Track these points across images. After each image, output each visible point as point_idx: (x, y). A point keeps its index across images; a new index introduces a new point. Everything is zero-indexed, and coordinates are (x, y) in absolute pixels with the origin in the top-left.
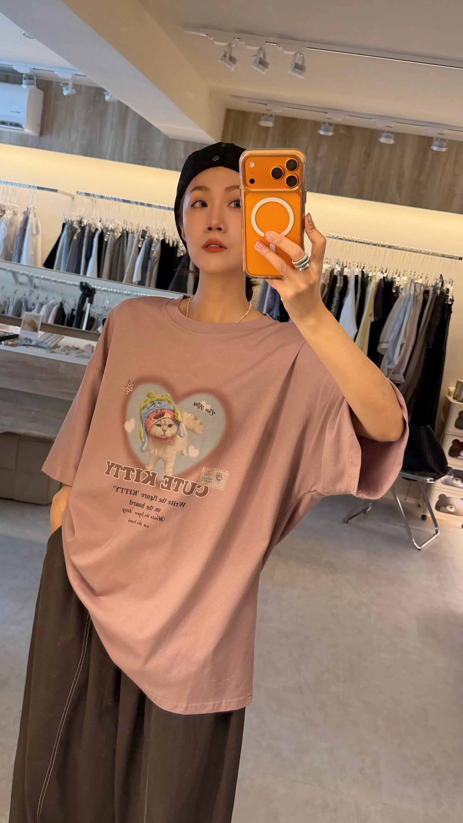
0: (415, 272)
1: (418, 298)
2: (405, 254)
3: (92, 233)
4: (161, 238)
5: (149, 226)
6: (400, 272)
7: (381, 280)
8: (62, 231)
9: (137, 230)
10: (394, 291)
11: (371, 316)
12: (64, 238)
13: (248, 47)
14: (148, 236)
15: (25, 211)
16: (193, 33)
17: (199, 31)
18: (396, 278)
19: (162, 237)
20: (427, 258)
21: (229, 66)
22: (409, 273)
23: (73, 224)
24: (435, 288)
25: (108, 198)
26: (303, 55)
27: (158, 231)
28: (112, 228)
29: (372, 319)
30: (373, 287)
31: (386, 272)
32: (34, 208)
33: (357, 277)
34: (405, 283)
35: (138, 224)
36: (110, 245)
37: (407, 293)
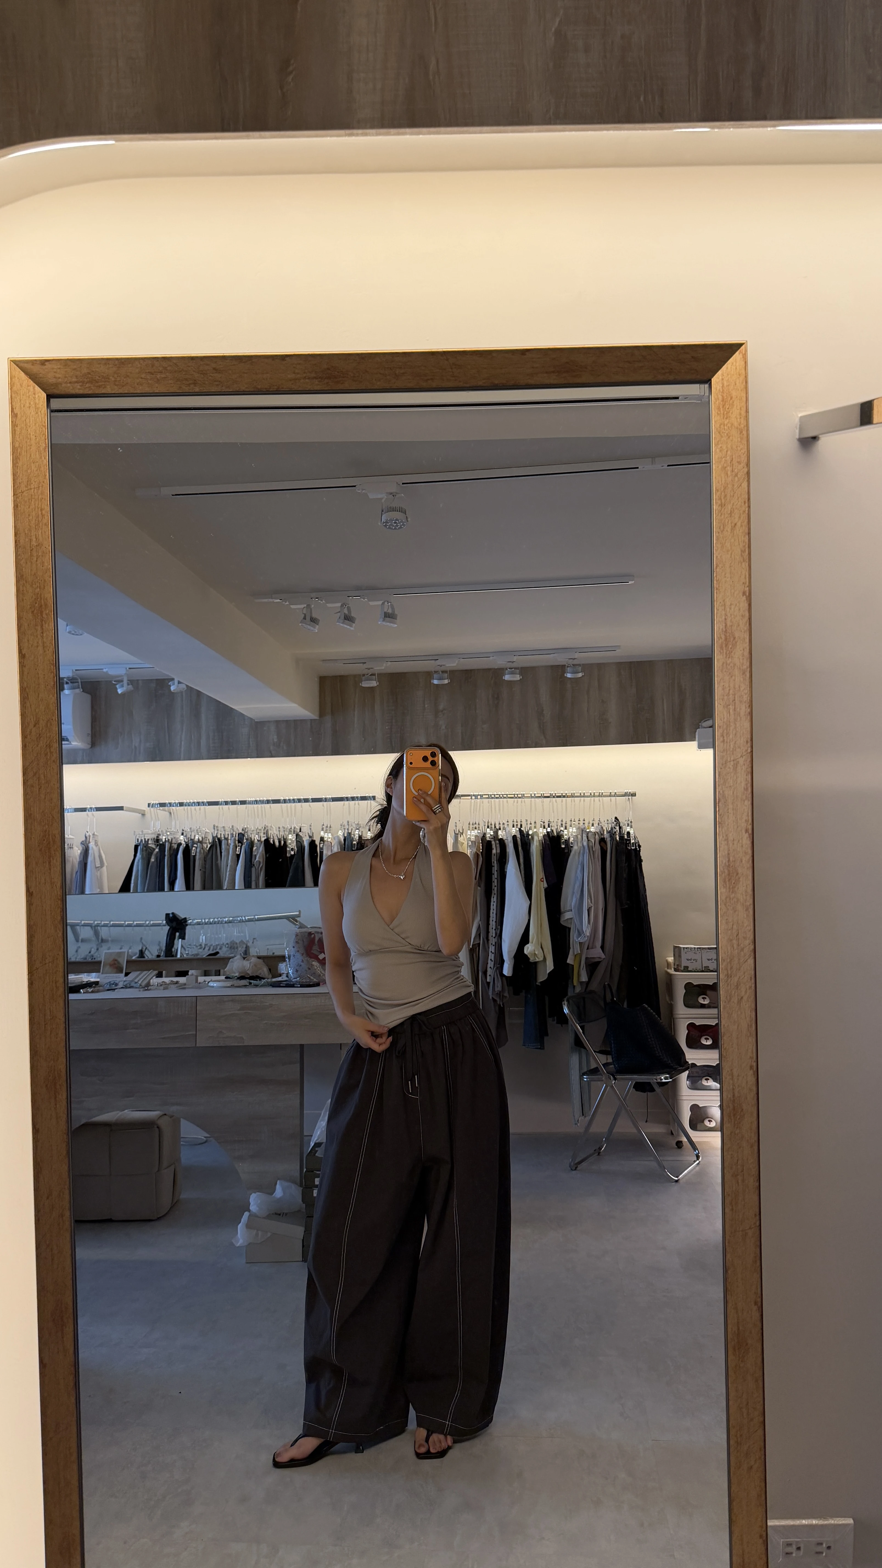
0: (584, 820)
1: (594, 850)
2: (566, 800)
3: (174, 849)
4: (263, 839)
5: (245, 826)
6: (566, 823)
7: (544, 836)
8: (135, 856)
9: (232, 834)
10: (563, 846)
11: (543, 881)
12: (138, 863)
13: (329, 605)
14: (247, 839)
15: (83, 841)
16: (266, 600)
17: (272, 599)
18: (563, 831)
19: (264, 837)
20: (594, 801)
21: (312, 628)
22: (576, 823)
23: (148, 844)
24: (612, 833)
25: (189, 804)
26: (390, 603)
27: (258, 831)
28: (199, 839)
29: (546, 885)
30: (536, 845)
31: (549, 827)
32: (94, 834)
33: (514, 837)
34: (574, 834)
35: (231, 827)
36: (200, 859)
37: (580, 844)
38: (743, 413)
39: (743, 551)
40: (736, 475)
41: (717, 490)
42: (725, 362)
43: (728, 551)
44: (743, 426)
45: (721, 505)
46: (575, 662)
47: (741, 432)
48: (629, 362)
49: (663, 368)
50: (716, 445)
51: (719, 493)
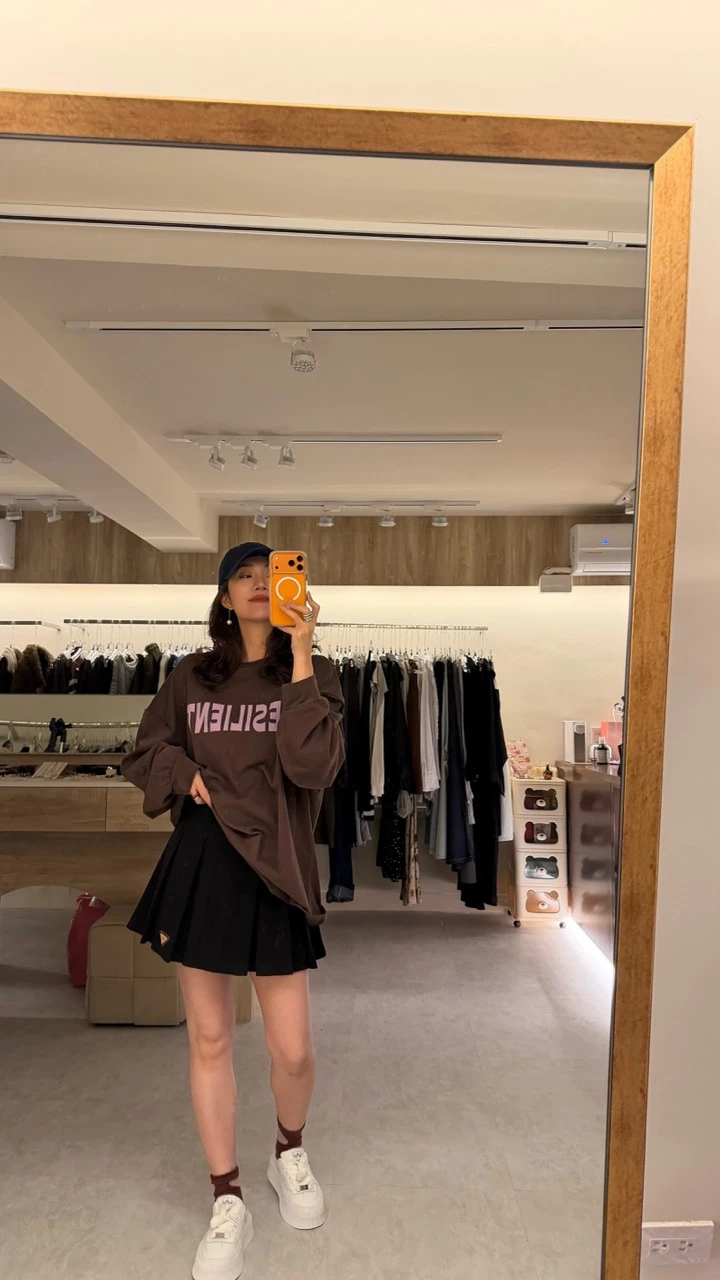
13: (235, 448)
16: (178, 440)
17: (184, 438)
21: (218, 467)
26: (289, 448)
38: (686, 201)
39: (678, 346)
40: (675, 266)
41: (654, 282)
42: (669, 144)
43: (662, 346)
44: (684, 215)
45: (657, 297)
46: (439, 514)
47: (683, 221)
48: (572, 138)
49: (606, 148)
50: (656, 234)
51: (655, 285)
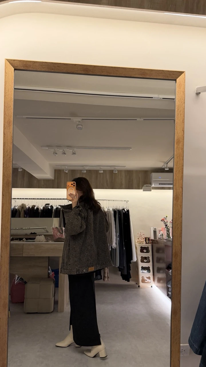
13: (60, 151)
17: (46, 148)
38: (184, 88)
42: (180, 75)
43: (179, 120)
44: (184, 91)
46: (116, 169)
48: (158, 74)
50: (177, 96)
51: (177, 106)
